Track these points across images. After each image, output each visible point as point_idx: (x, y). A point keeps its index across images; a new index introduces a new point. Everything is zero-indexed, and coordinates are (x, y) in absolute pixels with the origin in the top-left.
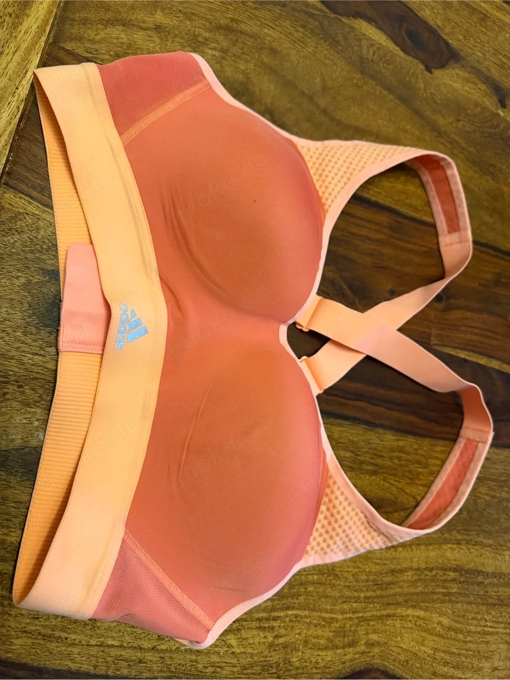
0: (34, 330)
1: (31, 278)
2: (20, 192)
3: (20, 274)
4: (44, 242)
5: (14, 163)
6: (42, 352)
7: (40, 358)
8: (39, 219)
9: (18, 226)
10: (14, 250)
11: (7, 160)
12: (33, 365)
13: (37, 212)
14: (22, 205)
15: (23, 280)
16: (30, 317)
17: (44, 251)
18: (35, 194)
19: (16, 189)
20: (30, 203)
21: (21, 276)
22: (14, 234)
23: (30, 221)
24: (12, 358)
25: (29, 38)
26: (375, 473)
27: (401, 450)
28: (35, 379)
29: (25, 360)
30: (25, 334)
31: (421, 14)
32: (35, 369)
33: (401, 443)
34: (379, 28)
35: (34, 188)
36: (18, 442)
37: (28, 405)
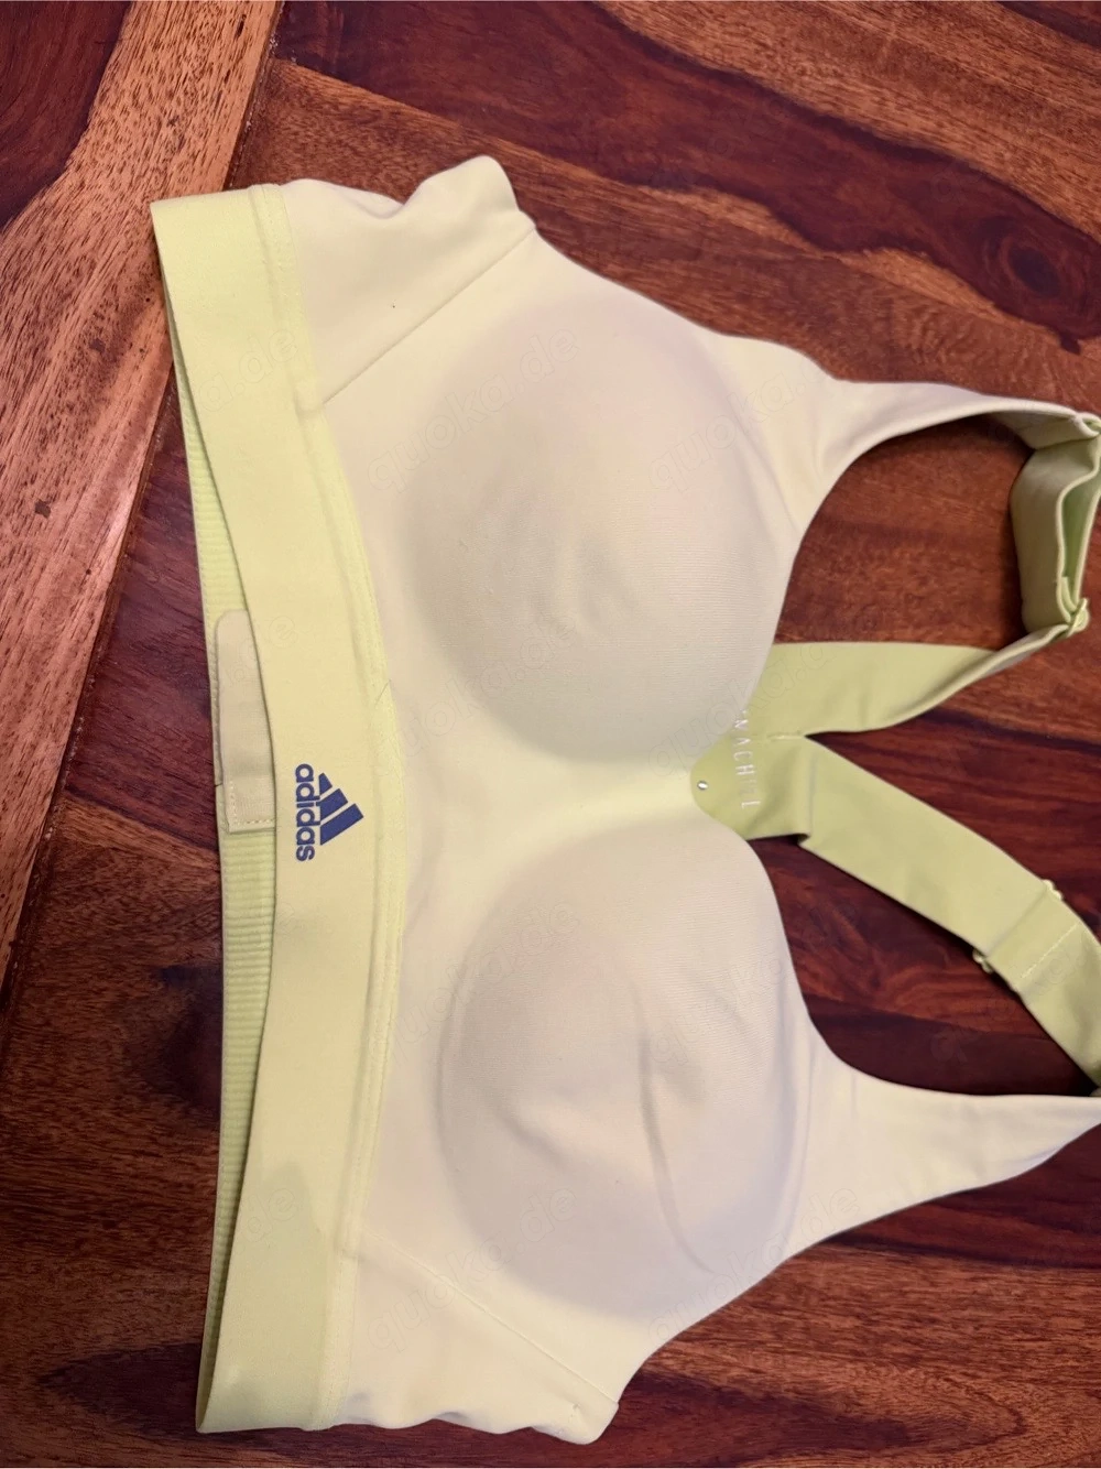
0: (136, 1102)
1: (128, 990)
2: (101, 803)
3: (104, 984)
4: (152, 908)
5: (87, 739)
6: (153, 1148)
7: (151, 1161)
8: (140, 858)
9: (97, 880)
10: (90, 933)
11: (73, 735)
12: (136, 1177)
13: (135, 843)
14: (104, 831)
15: (110, 997)
16: (126, 1075)
17: (154, 927)
18: (131, 802)
19: (90, 798)
20: (121, 824)
21: (105, 989)
22: (89, 899)
23: (122, 865)
24: (93, 1165)
25: (111, 453)
26: (914, 1361)
27: (982, 1301)
28: (142, 1205)
29: (119, 1167)
30: (118, 1111)
31: (1052, 202)
32: (141, 1185)
33: (983, 1287)
34: (937, 261)
35: (128, 788)
36: (108, 1342)
37: (128, 1264)
